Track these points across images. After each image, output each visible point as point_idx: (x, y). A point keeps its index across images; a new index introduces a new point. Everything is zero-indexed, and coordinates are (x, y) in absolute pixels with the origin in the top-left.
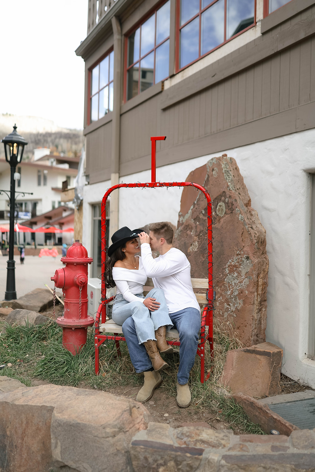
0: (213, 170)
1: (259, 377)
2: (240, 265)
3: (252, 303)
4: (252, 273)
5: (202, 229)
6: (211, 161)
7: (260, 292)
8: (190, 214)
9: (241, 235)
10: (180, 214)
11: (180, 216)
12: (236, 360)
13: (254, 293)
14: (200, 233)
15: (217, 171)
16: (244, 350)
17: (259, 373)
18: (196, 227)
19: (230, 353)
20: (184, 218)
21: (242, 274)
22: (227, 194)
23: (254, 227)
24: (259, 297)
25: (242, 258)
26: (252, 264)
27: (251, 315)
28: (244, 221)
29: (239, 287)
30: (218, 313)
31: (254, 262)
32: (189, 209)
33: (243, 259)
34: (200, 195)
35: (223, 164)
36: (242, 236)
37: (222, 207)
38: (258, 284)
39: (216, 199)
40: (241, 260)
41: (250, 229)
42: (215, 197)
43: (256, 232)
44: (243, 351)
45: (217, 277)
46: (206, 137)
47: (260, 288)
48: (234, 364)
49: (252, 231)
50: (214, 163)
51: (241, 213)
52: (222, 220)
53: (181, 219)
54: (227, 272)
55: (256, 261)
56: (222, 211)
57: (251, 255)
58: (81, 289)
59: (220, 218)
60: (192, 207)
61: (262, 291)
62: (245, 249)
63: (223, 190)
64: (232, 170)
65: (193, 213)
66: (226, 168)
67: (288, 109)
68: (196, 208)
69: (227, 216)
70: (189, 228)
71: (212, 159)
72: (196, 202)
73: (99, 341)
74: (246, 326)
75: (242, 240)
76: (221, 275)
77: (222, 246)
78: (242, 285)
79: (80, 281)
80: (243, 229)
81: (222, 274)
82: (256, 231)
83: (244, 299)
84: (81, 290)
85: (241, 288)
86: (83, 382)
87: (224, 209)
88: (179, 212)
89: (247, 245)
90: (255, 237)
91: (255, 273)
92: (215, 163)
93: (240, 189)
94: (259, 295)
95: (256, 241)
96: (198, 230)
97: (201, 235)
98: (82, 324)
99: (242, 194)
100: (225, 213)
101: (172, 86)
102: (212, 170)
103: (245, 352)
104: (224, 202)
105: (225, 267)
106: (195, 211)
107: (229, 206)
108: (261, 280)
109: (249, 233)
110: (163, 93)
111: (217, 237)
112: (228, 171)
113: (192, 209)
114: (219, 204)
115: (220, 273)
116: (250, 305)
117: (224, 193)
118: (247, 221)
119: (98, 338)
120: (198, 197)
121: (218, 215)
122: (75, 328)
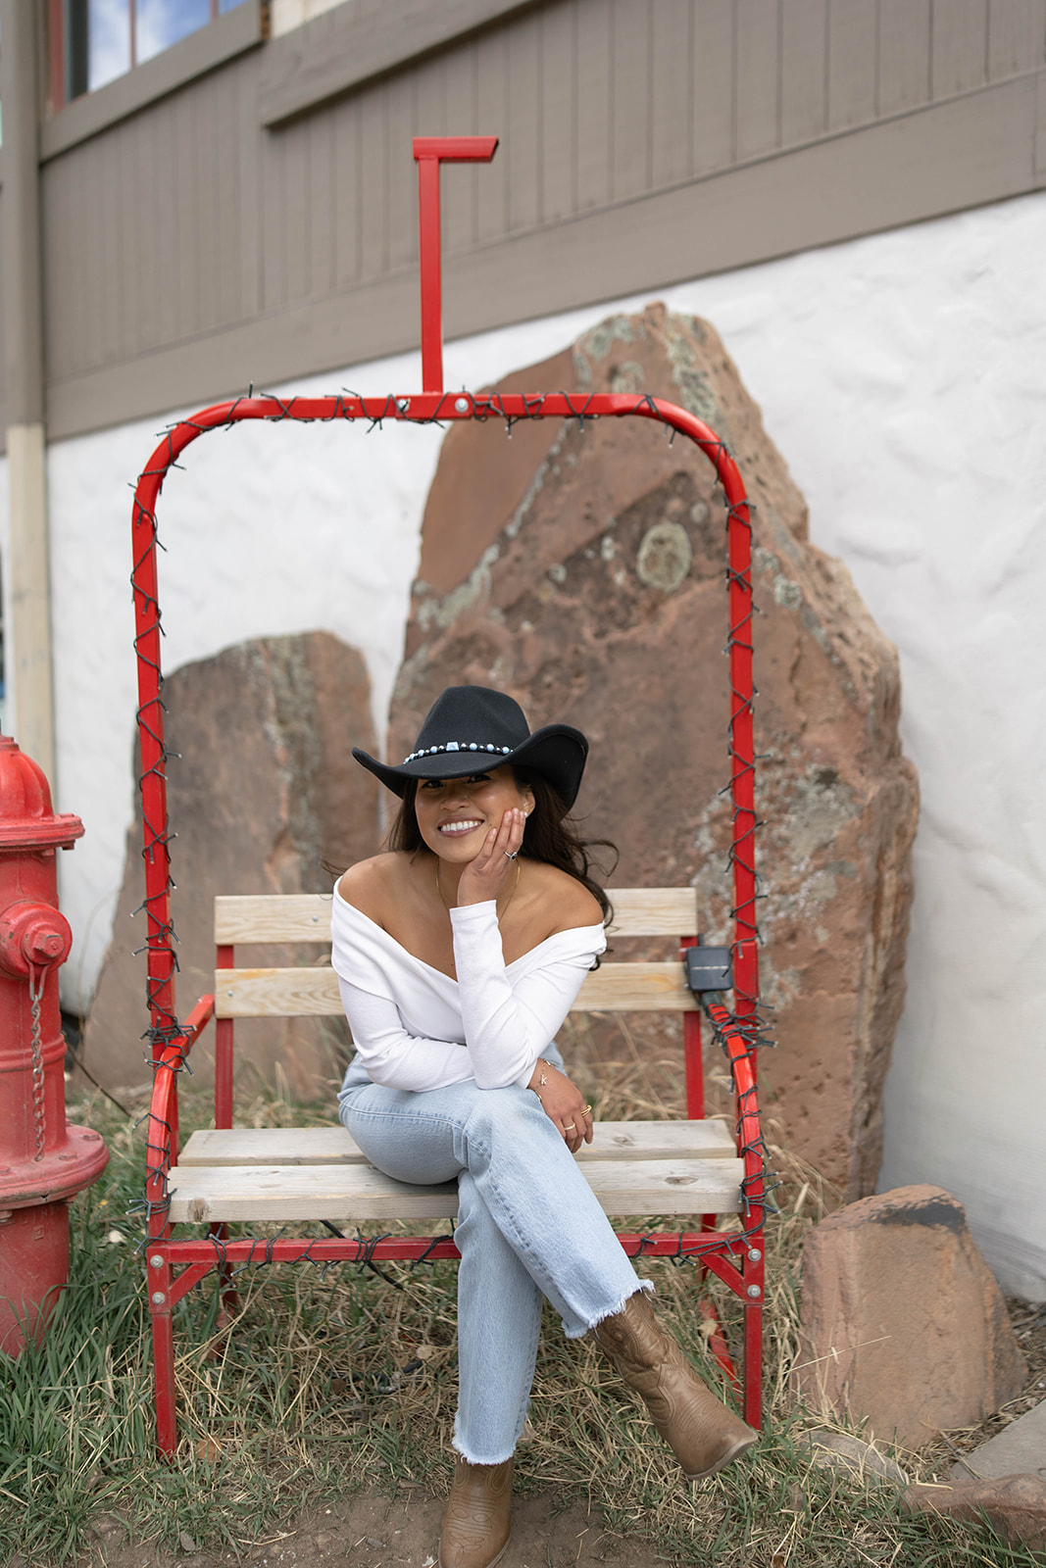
0: (613, 373)
1: (948, 1333)
2: (784, 810)
3: (856, 983)
4: (855, 843)
5: (554, 651)
6: (603, 332)
7: (886, 931)
8: (483, 587)
9: (785, 673)
10: (420, 588)
11: (416, 598)
12: (857, 1274)
13: (862, 936)
14: (543, 669)
15: (636, 380)
16: (879, 1217)
17: (947, 1313)
18: (519, 644)
19: (826, 1238)
20: (441, 606)
21: (793, 849)
22: (697, 481)
23: (850, 633)
24: (881, 953)
25: (792, 777)
26: (852, 808)
27: (851, 1038)
28: (804, 605)
29: (776, 912)
30: (652, 1031)
31: (863, 795)
32: (477, 564)
33: (801, 783)
34: (537, 496)
35: (672, 341)
36: (791, 679)
37: (669, 547)
38: (879, 893)
39: (633, 508)
40: (789, 790)
41: (837, 642)
42: (627, 500)
43: (866, 657)
44: (875, 1222)
45: (648, 871)
46: (514, 240)
47: (887, 913)
48: (855, 1292)
49: (847, 653)
50: (616, 341)
51: (781, 569)
52: (671, 610)
53: (424, 613)
54: (703, 844)
55: (872, 790)
56: (669, 565)
57: (845, 765)
58: (37, 992)
59: (659, 599)
60: (491, 554)
61: (894, 924)
62: (809, 738)
63: (678, 466)
64: (709, 370)
65: (497, 581)
66: (687, 361)
67: (984, 85)
68: (518, 559)
69: (698, 588)
70: (478, 653)
71: (608, 323)
72: (512, 530)
73: (172, 1279)
74: (819, 1088)
75: (797, 699)
76: (672, 862)
77: (675, 726)
78: (795, 903)
79: (30, 953)
80: (799, 644)
81: (677, 855)
82: (862, 649)
83: (804, 966)
84: (37, 998)
85: (788, 918)
86: (105, 1526)
87: (684, 554)
88: (414, 584)
89: (822, 717)
90: (865, 678)
91: (869, 844)
92: (628, 338)
93: (757, 457)
94: (880, 946)
95: (870, 698)
96: (532, 659)
97: (548, 679)
98: (52, 1184)
99: (773, 483)
100: (689, 575)
101: (318, 19)
102: (604, 370)
103: (884, 1222)
104: (684, 520)
105: (691, 823)
106: (510, 571)
107: (710, 541)
108: (891, 878)
109: (835, 660)
110: (269, 52)
111: (642, 686)
112: (695, 377)
113: (491, 565)
114: (654, 533)
115: (664, 853)
116: (842, 990)
117: (683, 482)
118: (818, 606)
119: (165, 1260)
120: (525, 507)
121: (644, 586)
122: (14, 1211)
